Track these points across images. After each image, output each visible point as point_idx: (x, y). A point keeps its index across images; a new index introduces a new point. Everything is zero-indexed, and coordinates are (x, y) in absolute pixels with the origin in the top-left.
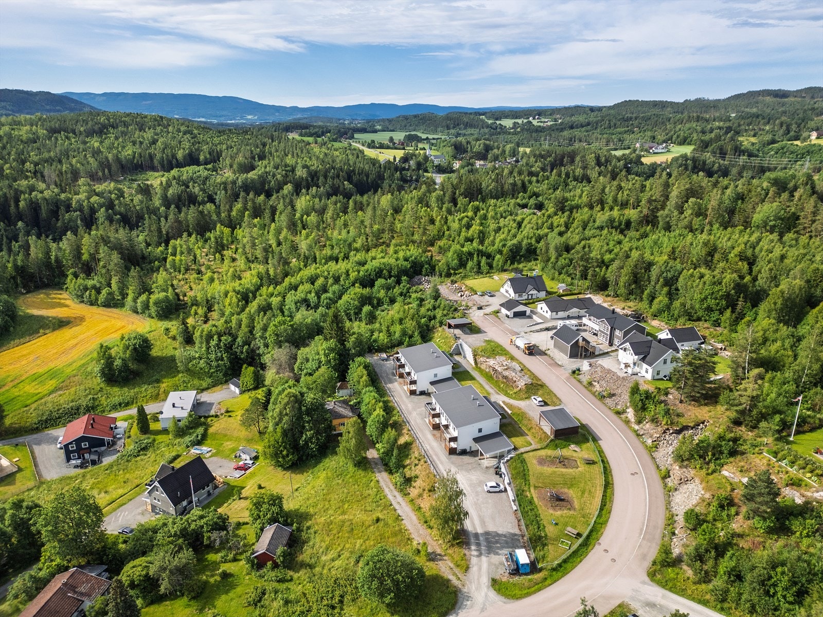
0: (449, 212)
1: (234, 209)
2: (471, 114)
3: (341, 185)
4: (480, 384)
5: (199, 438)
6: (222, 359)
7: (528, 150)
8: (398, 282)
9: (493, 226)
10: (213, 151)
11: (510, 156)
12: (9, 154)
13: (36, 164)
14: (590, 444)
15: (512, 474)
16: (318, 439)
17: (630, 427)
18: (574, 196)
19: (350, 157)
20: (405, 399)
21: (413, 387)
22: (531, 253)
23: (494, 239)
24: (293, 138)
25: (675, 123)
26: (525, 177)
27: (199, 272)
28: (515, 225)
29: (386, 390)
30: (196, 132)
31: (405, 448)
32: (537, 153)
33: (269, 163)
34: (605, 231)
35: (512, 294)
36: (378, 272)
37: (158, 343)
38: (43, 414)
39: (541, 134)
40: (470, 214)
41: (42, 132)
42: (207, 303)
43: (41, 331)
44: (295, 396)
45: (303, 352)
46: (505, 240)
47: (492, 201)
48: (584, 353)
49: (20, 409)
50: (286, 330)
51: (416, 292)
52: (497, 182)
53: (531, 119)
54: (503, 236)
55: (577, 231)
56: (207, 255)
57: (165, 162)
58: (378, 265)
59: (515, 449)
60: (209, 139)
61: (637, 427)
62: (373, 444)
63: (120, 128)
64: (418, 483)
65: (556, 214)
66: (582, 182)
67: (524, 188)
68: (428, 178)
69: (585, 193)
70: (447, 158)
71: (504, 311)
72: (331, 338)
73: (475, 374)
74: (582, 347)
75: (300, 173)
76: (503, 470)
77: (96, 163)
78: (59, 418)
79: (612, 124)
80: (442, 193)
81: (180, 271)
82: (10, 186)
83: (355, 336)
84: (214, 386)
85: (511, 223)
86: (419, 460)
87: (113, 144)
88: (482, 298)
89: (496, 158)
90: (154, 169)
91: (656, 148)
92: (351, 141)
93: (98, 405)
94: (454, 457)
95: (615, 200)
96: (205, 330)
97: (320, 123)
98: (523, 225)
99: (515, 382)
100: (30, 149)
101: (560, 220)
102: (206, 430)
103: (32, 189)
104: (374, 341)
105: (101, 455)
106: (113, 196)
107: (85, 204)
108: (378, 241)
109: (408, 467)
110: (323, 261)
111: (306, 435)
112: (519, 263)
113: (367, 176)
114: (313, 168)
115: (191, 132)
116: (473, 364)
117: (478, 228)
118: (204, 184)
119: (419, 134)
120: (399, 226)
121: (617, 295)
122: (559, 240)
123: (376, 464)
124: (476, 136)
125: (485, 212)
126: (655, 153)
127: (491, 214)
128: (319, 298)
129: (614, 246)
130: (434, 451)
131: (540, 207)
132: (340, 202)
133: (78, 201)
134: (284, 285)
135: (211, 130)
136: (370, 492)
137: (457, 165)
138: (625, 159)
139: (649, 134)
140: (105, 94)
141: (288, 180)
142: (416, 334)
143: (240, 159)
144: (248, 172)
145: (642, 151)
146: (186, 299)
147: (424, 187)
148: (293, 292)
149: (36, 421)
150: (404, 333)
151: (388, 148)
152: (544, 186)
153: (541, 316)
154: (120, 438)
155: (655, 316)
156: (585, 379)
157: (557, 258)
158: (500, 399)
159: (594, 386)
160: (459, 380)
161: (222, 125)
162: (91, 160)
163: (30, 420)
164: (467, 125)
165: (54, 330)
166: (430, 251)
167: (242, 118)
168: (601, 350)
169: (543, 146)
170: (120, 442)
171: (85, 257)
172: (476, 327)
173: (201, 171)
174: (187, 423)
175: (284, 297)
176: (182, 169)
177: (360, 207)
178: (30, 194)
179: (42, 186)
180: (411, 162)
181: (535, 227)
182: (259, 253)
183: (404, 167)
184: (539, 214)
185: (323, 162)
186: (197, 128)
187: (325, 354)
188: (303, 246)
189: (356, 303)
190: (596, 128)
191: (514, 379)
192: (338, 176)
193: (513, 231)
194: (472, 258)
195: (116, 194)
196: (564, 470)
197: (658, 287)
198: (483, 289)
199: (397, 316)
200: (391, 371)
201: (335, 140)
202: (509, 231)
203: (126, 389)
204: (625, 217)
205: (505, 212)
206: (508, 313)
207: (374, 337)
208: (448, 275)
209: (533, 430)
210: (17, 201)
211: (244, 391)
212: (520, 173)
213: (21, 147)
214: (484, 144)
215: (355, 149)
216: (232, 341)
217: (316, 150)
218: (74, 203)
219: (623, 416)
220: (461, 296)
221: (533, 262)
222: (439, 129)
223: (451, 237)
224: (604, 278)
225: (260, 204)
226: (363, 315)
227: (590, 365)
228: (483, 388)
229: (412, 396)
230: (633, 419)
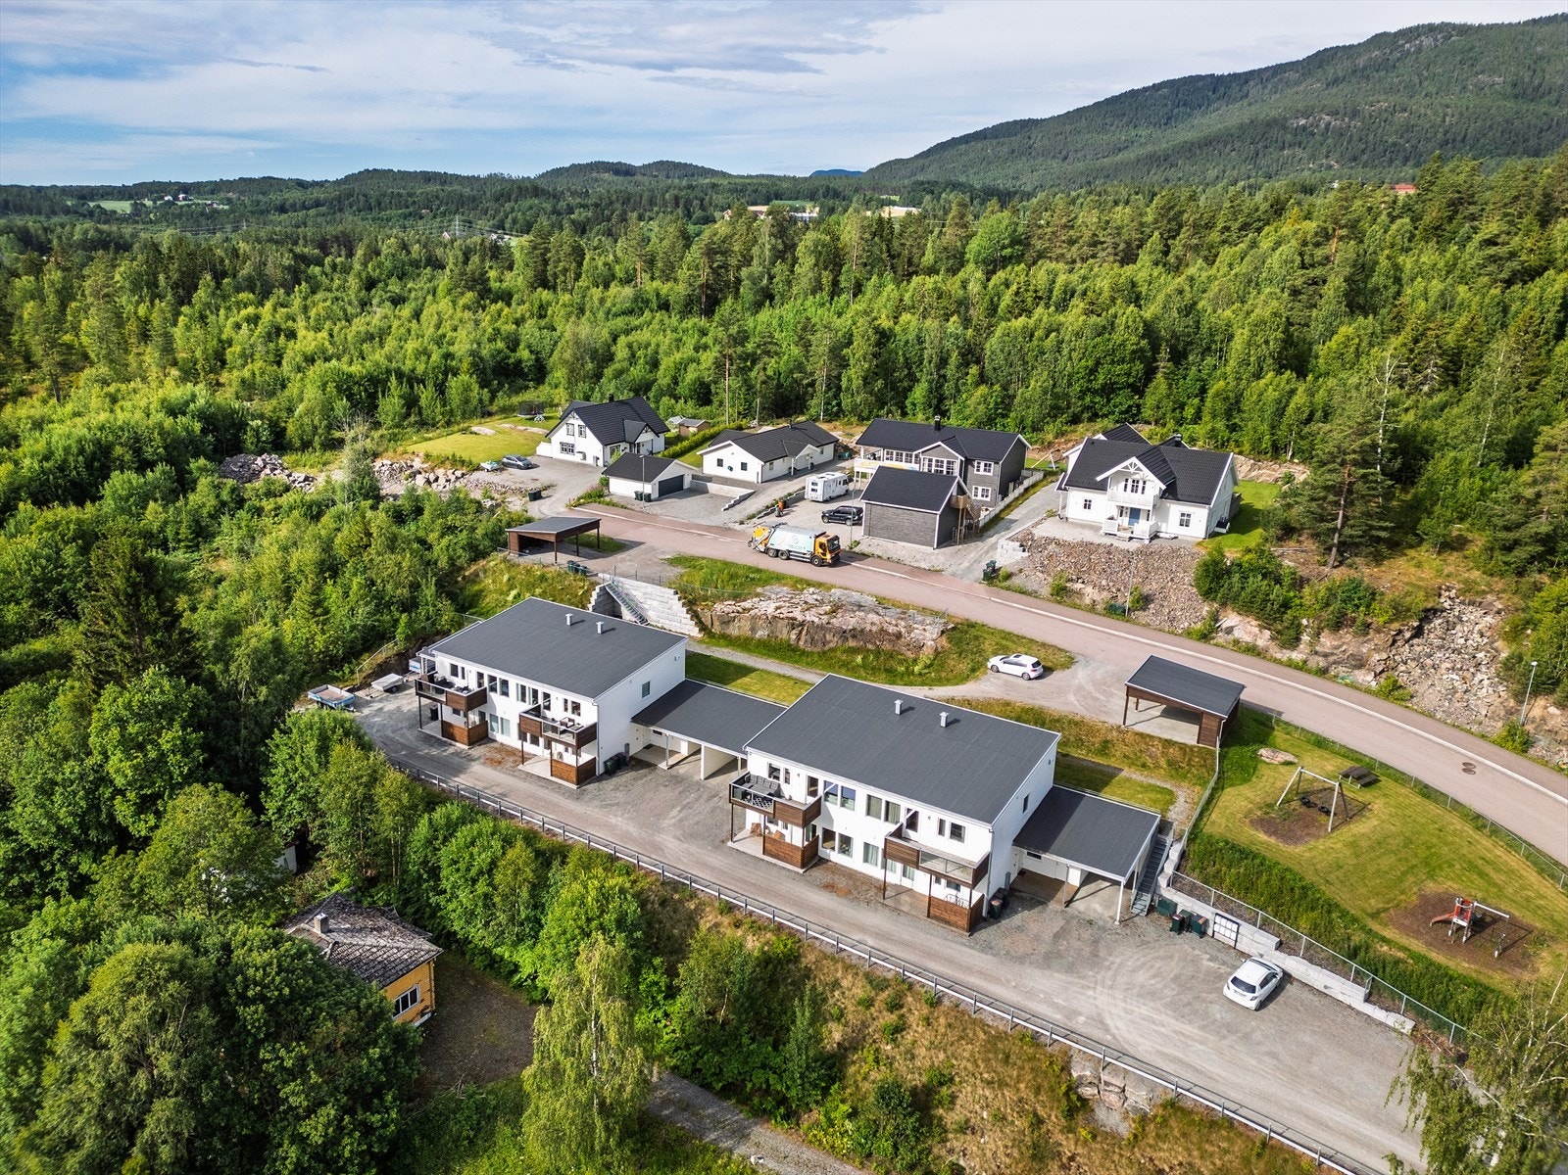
14: (1281, 733)
20: (571, 804)
21: (588, 753)
48: (963, 528)
53: (169, 199)
61: (1294, 656)
74: (963, 511)
86: (894, 1006)
88: (508, 475)
99: (899, 636)
109: (860, 1056)
116: (698, 633)
123: (683, 1107)
156: (1034, 584)
159: (1079, 593)
191: (891, 628)
198: (485, 455)
206: (644, 489)
227: (1021, 547)
229: (591, 787)
230: (1263, 639)
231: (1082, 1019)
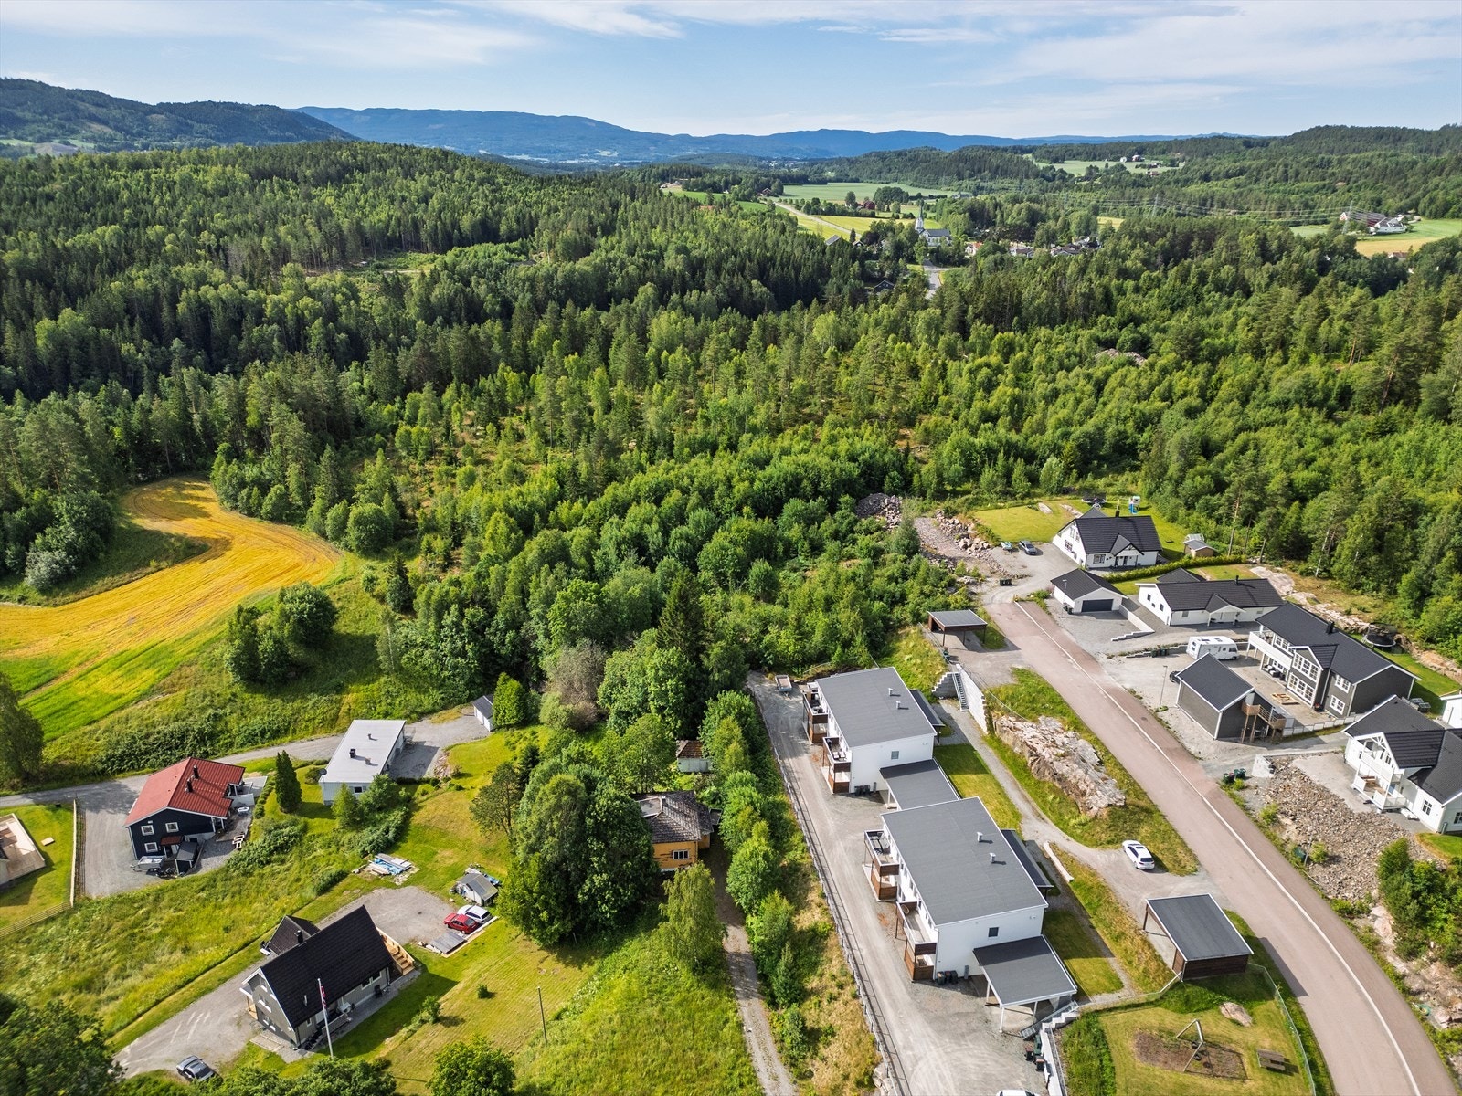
0: (952, 353)
1: (535, 333)
2: (1005, 150)
3: (746, 289)
4: (998, 785)
5: (391, 835)
6: (464, 654)
7: (1117, 223)
8: (832, 508)
9: (1041, 388)
10: (524, 216)
11: (1079, 234)
12: (179, 216)
13: (220, 234)
14: (1275, 1005)
15: (1070, 1073)
16: (617, 893)
17: (1383, 963)
18: (1217, 326)
19: (770, 231)
20: (822, 803)
21: (843, 777)
22: (1123, 455)
23: (1044, 416)
24: (671, 194)
25: (1426, 173)
26: (1111, 280)
27: (452, 460)
28: (1089, 388)
29: (780, 776)
30: (500, 180)
31: (811, 942)
32: (1137, 229)
33: (619, 242)
34: (1294, 413)
35: (1080, 555)
36: (791, 485)
37: (353, 606)
38: (118, 743)
39: (1141, 189)
40: (994, 359)
41: (241, 176)
42: (453, 529)
43: (153, 563)
44: (572, 792)
45: (618, 661)
46: (1068, 423)
47: (1043, 332)
48: (1254, 731)
49: (78, 727)
50: (585, 611)
51: (868, 532)
52: (1054, 290)
53: (1123, 160)
54: (1063, 413)
55: (1228, 409)
56: (472, 425)
57: (440, 235)
58: (792, 468)
59: (1080, 996)
60: (519, 195)
61: (1401, 967)
62: (739, 917)
63: (372, 173)
64: (833, 1051)
65: (1179, 367)
66: (1230, 294)
67: (1108, 304)
68: (914, 275)
69: (1243, 320)
70: (953, 235)
71: (1060, 596)
72: (672, 643)
73: (987, 754)
74: (1252, 717)
75: (673, 262)
76: (1047, 1052)
77: (320, 235)
78: (147, 753)
79: (1291, 173)
80: (938, 311)
81: (416, 456)
82: (164, 275)
83: (723, 643)
84: (444, 708)
85: (1082, 382)
86: (841, 987)
87: (358, 200)
88: (1011, 556)
89: (1051, 238)
90: (419, 247)
91: (1383, 224)
92: (775, 200)
93: (221, 732)
94: (925, 989)
95: (1312, 338)
96: (436, 591)
97: (726, 166)
98: (1107, 389)
99: (1083, 793)
100: (214, 206)
101: (1187, 381)
102: (407, 818)
103: (201, 280)
104: (766, 648)
105: (199, 851)
106: (339, 296)
107: (288, 310)
108: (800, 413)
109: (815, 999)
110: (687, 450)
111: (592, 881)
112: (1098, 475)
113: (798, 270)
114: (695, 253)
115: (491, 181)
116: (985, 728)
117: (1010, 391)
118: (497, 278)
119: (905, 188)
120: (845, 380)
121: (1327, 574)
122: (1190, 430)
123: (742, 971)
124: (1012, 194)
125: (1025, 353)
126: (1379, 234)
127: (1038, 359)
128: (666, 534)
129: (1316, 448)
130: (878, 964)
131: (1143, 346)
132: (735, 325)
133: (275, 305)
134: (602, 500)
135: (527, 176)
136: (717, 1056)
137: (972, 250)
138: (1322, 245)
139: (1370, 194)
140: (368, 111)
141: (648, 274)
142: (859, 639)
143: (569, 232)
144: (576, 259)
145: (1352, 228)
146: (418, 513)
147: (903, 297)
148: (615, 519)
149: (103, 755)
150: (833, 633)
151: (843, 213)
152: (1151, 302)
153: (1148, 617)
154: (244, 815)
155: (1430, 640)
156: (1261, 803)
157: (1183, 470)
158: (1044, 834)
159: (1283, 827)
160: (949, 771)
161: (556, 167)
162: (312, 229)
163: (91, 752)
164: (996, 173)
165: (175, 562)
166: (904, 437)
167: (592, 155)
168: (1297, 724)
169: (1146, 216)
170: (242, 825)
171: (252, 420)
172: (995, 632)
173: (496, 252)
174: (371, 800)
175: (598, 528)
176: (467, 249)
177: (772, 337)
178: (197, 289)
179: (218, 274)
180: (885, 243)
181: (1134, 394)
182: (566, 427)
183: (870, 253)
184: (1142, 362)
185: (718, 240)
186: (504, 174)
187: (656, 678)
188: (651, 417)
189: (740, 550)
190: (1257, 180)
191: (1082, 787)
192: (742, 269)
193: (1085, 404)
194: (993, 461)
195: (343, 294)
196: (1207, 1083)
197: (1439, 569)
198: (1014, 535)
199: (820, 593)
200: (797, 723)
201: (746, 198)
202: (1078, 401)
203: (278, 701)
204: (1338, 381)
205: (1068, 356)
206: (1071, 603)
207: (767, 638)
208: (941, 495)
209: (1127, 944)
210: (174, 301)
211: (500, 727)
212: (1101, 272)
213: (202, 202)
214: (1029, 209)
215: (780, 217)
216: (485, 618)
217: (709, 216)
218: (268, 309)
219: (1361, 923)
220: (966, 547)
221: (1128, 475)
222: (942, 180)
223: (951, 407)
224: (1296, 529)
225: (583, 326)
226: (751, 581)
227: (1273, 768)
228: (1005, 797)
229: (840, 797)
230: (1389, 940)
231: (910, 1053)
